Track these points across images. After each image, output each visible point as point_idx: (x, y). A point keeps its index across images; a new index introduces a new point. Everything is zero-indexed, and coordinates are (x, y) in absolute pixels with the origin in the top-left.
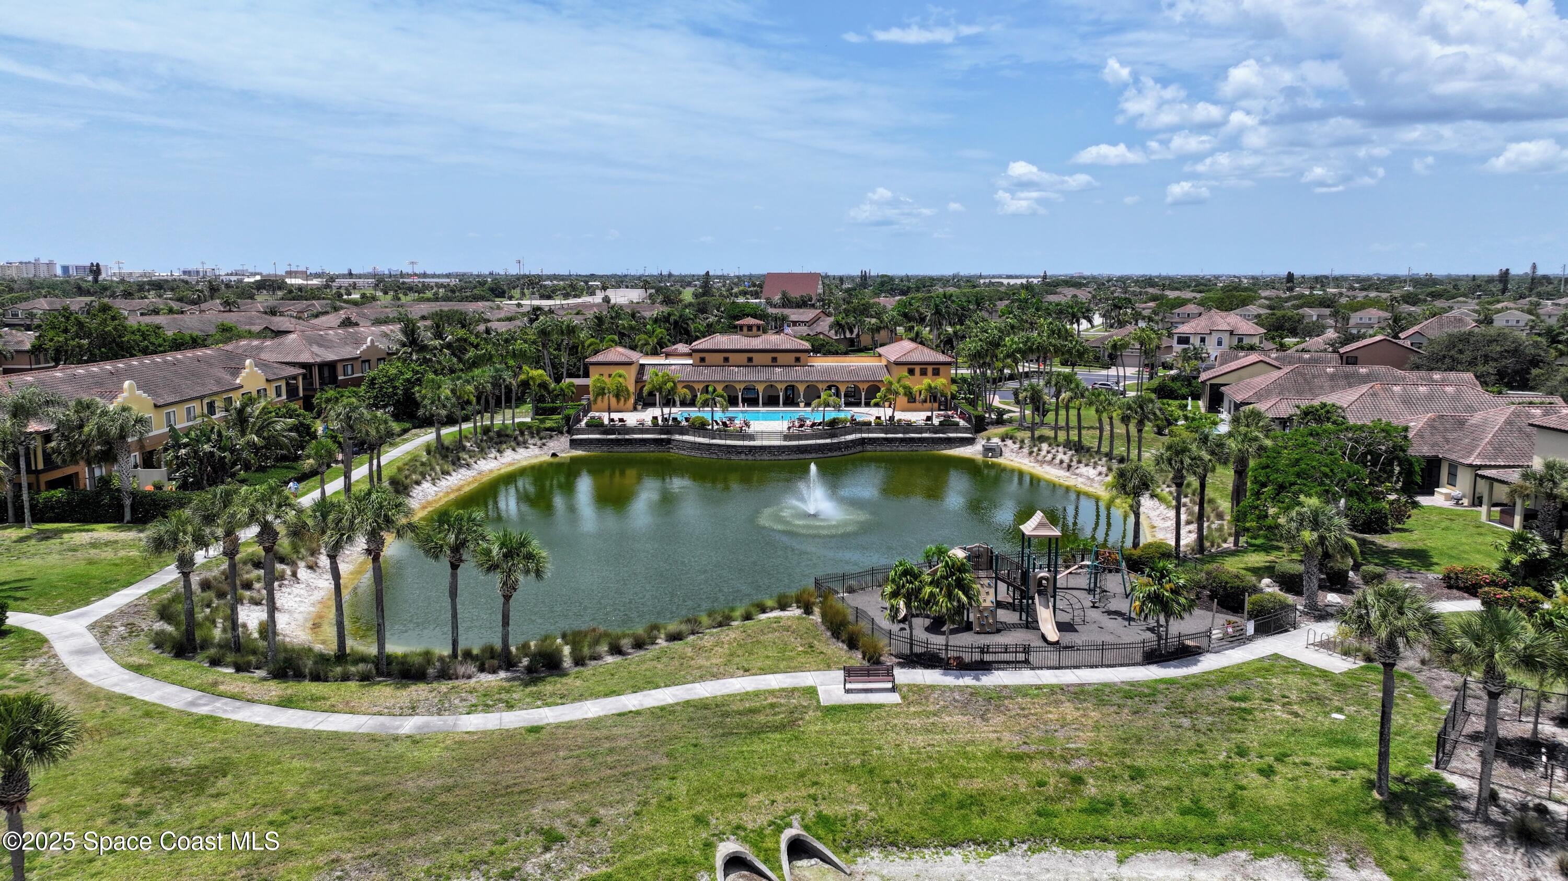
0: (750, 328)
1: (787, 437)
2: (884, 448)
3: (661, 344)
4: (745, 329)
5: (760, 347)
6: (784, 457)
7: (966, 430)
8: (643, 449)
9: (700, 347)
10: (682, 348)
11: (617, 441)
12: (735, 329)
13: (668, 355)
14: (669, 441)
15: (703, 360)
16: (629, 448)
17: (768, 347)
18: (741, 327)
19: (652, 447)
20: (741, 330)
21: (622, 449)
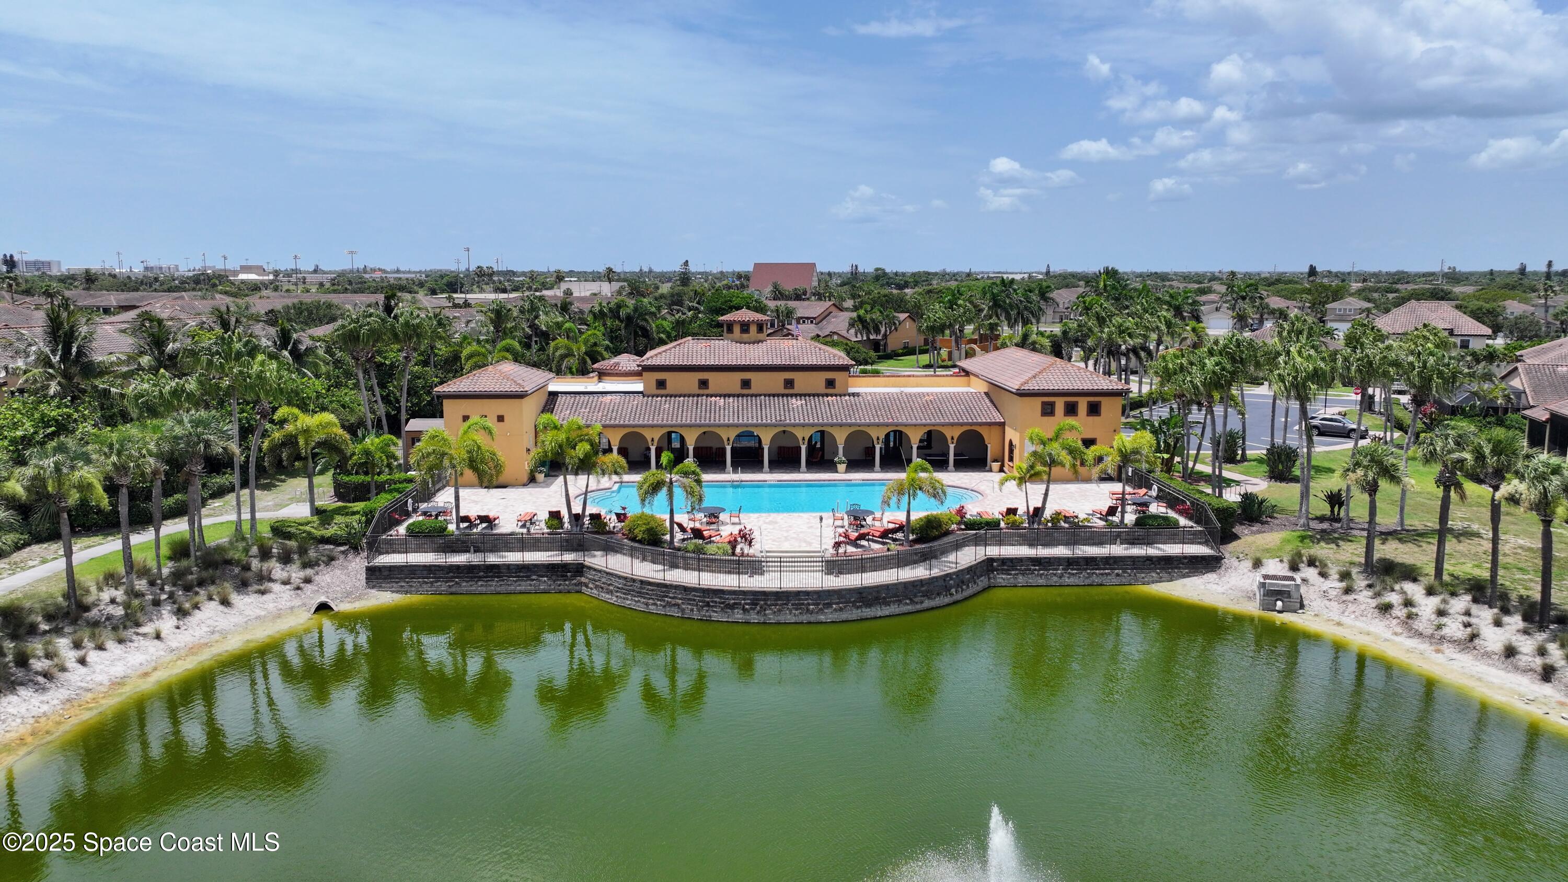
0: (745, 327)
1: (834, 566)
2: (1032, 580)
3: (594, 357)
4: (737, 329)
5: (764, 361)
6: (828, 615)
7: (1193, 538)
8: (524, 586)
9: (657, 361)
10: (627, 361)
11: (469, 571)
12: (718, 329)
13: (602, 375)
14: (579, 569)
15: (661, 384)
16: (494, 585)
17: (777, 362)
18: (730, 327)
19: (545, 582)
20: (730, 329)
21: (479, 586)
